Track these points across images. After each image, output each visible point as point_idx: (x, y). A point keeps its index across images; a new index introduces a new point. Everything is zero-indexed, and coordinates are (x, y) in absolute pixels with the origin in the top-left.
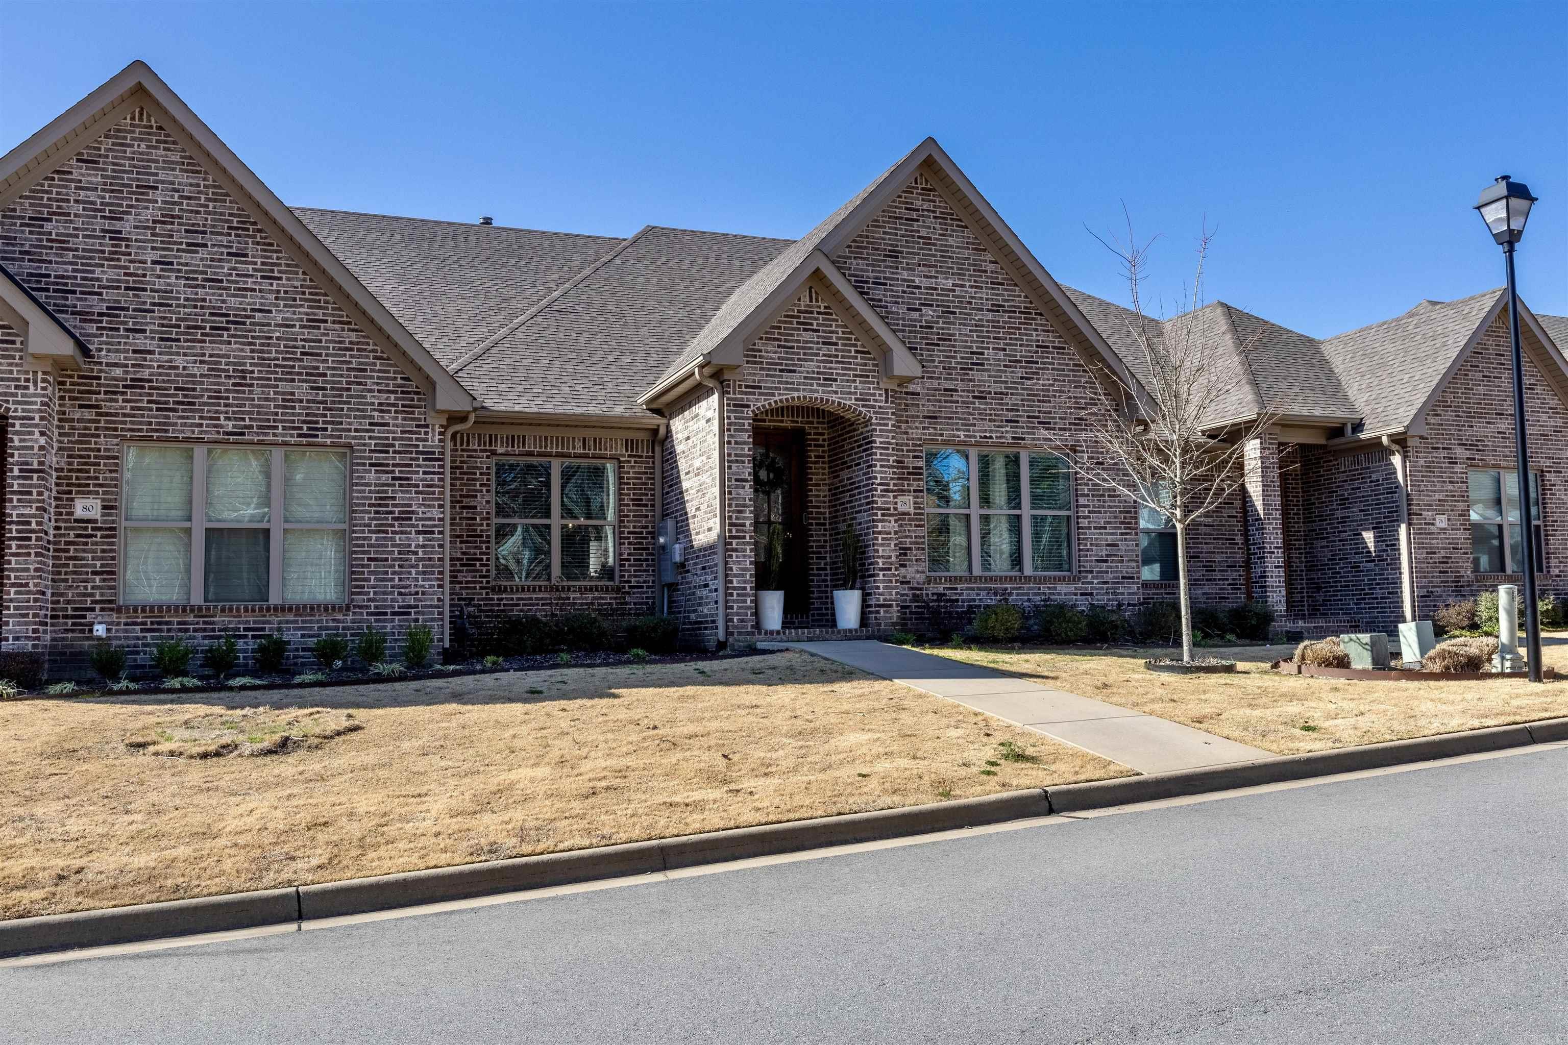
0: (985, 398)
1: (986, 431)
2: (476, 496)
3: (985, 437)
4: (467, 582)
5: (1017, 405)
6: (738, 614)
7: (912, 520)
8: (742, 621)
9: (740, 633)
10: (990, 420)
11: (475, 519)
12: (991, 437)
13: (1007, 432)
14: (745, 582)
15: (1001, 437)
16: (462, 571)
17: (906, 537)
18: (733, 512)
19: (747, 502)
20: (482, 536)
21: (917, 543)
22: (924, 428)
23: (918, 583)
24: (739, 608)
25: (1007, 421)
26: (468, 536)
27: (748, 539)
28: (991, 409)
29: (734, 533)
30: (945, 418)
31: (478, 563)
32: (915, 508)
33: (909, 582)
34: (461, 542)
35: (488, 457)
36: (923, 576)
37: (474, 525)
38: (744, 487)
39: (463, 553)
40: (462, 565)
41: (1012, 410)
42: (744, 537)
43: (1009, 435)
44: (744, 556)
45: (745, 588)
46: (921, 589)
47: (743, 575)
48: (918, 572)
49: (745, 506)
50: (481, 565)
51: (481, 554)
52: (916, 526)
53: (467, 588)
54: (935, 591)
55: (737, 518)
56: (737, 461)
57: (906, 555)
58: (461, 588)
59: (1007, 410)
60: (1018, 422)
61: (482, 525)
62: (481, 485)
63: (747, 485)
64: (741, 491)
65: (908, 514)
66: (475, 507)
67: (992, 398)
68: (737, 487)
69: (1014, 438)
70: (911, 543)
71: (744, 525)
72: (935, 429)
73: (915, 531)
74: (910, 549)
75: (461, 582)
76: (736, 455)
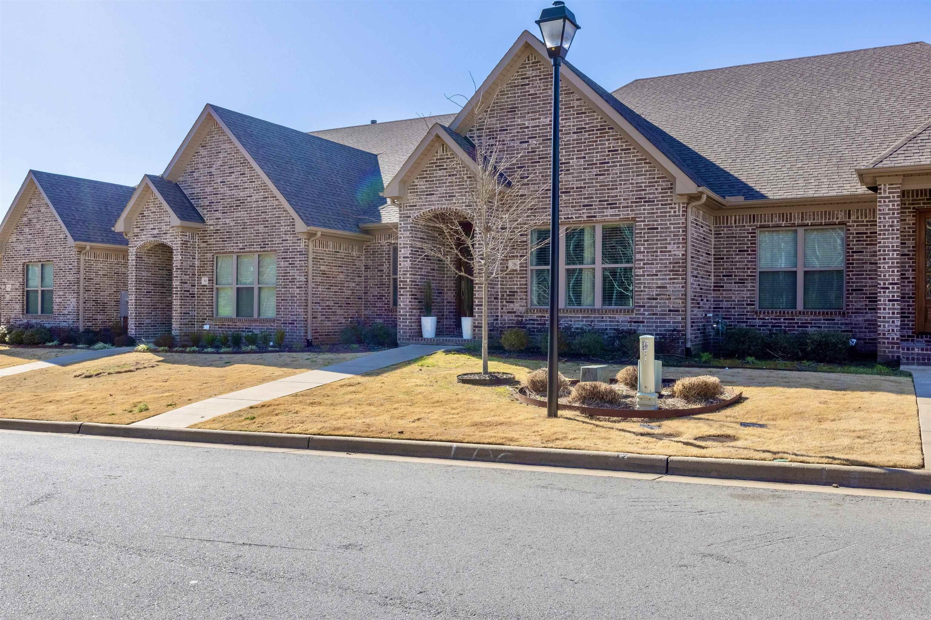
0: (570, 192)
1: (568, 214)
2: (383, 265)
3: (568, 218)
4: (380, 307)
5: (592, 194)
6: (403, 329)
7: (519, 274)
8: (404, 332)
9: (403, 339)
10: (572, 207)
11: (383, 276)
12: (572, 218)
13: (583, 213)
14: (406, 312)
15: (579, 217)
16: (377, 302)
17: (514, 285)
18: (402, 274)
19: (408, 269)
20: (385, 284)
21: (521, 288)
22: (528, 216)
23: (521, 313)
24: (403, 326)
25: (584, 206)
26: (380, 285)
27: (408, 289)
28: (573, 199)
29: (402, 286)
30: (542, 208)
31: (384, 298)
32: (520, 267)
33: (515, 312)
34: (378, 288)
35: (388, 245)
36: (524, 308)
37: (382, 279)
38: (407, 261)
39: (378, 293)
40: (378, 299)
41: (588, 198)
42: (406, 288)
43: (585, 215)
44: (406, 298)
45: (406, 315)
46: (522, 317)
47: (405, 308)
48: (521, 306)
49: (407, 271)
50: (385, 299)
51: (385, 293)
52: (521, 278)
53: (380, 310)
54: (531, 318)
55: (403, 278)
56: (404, 247)
57: (514, 295)
58: (377, 310)
59: (585, 198)
60: (592, 205)
61: (385, 279)
62: (386, 259)
63: (408, 260)
64: (405, 263)
65: (516, 270)
66: (383, 271)
67: (574, 192)
68: (404, 261)
69: (588, 217)
70: (517, 288)
71: (406, 282)
72: (535, 216)
73: (520, 281)
74: (516, 292)
75: (377, 307)
76: (404, 244)
